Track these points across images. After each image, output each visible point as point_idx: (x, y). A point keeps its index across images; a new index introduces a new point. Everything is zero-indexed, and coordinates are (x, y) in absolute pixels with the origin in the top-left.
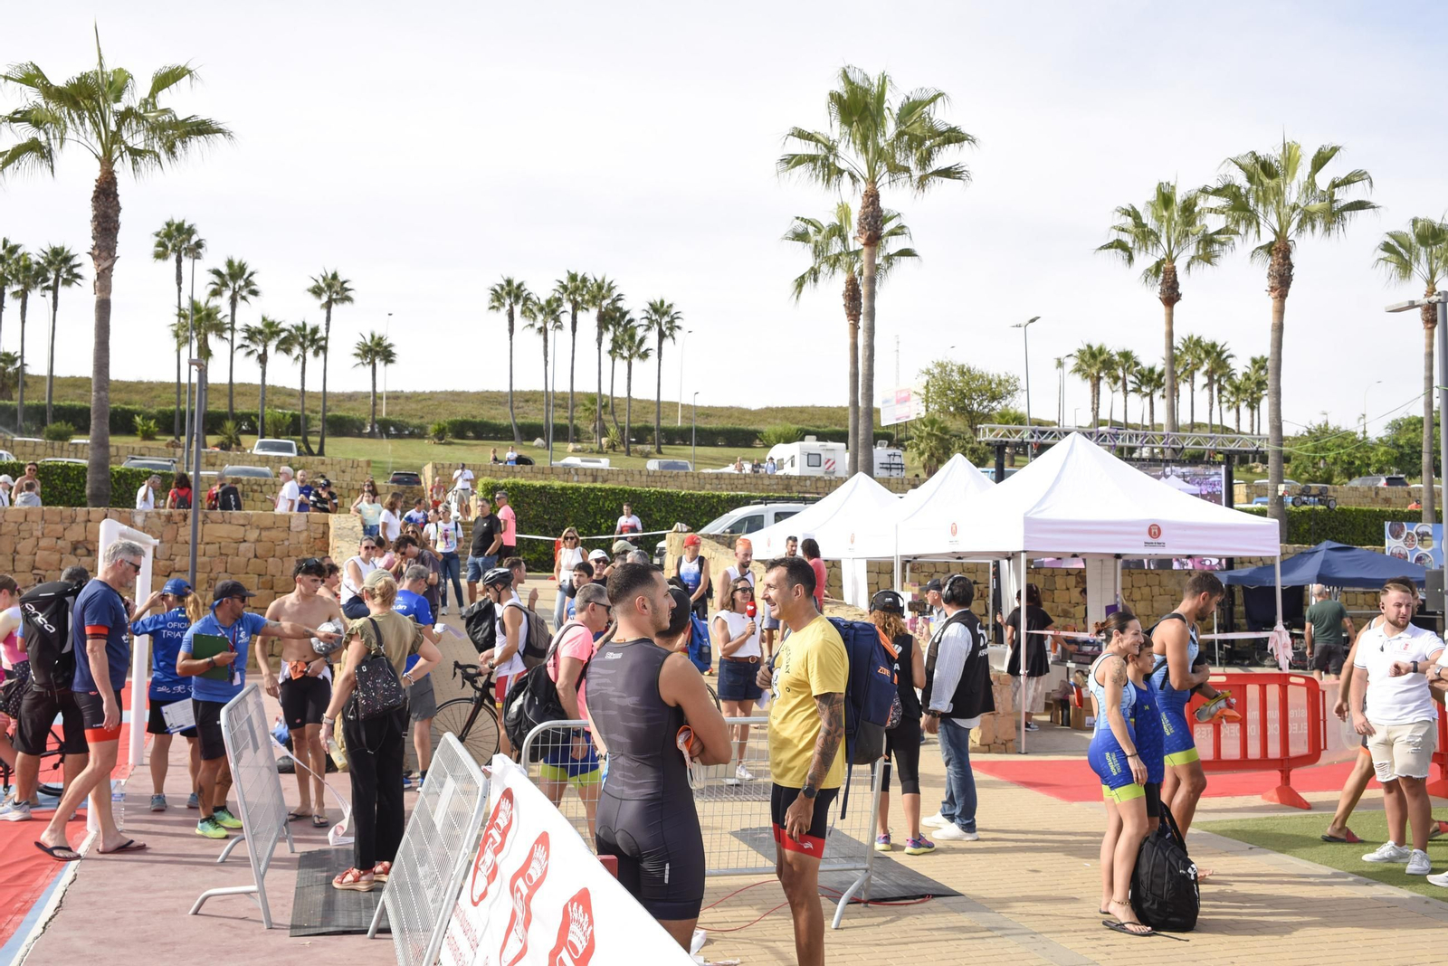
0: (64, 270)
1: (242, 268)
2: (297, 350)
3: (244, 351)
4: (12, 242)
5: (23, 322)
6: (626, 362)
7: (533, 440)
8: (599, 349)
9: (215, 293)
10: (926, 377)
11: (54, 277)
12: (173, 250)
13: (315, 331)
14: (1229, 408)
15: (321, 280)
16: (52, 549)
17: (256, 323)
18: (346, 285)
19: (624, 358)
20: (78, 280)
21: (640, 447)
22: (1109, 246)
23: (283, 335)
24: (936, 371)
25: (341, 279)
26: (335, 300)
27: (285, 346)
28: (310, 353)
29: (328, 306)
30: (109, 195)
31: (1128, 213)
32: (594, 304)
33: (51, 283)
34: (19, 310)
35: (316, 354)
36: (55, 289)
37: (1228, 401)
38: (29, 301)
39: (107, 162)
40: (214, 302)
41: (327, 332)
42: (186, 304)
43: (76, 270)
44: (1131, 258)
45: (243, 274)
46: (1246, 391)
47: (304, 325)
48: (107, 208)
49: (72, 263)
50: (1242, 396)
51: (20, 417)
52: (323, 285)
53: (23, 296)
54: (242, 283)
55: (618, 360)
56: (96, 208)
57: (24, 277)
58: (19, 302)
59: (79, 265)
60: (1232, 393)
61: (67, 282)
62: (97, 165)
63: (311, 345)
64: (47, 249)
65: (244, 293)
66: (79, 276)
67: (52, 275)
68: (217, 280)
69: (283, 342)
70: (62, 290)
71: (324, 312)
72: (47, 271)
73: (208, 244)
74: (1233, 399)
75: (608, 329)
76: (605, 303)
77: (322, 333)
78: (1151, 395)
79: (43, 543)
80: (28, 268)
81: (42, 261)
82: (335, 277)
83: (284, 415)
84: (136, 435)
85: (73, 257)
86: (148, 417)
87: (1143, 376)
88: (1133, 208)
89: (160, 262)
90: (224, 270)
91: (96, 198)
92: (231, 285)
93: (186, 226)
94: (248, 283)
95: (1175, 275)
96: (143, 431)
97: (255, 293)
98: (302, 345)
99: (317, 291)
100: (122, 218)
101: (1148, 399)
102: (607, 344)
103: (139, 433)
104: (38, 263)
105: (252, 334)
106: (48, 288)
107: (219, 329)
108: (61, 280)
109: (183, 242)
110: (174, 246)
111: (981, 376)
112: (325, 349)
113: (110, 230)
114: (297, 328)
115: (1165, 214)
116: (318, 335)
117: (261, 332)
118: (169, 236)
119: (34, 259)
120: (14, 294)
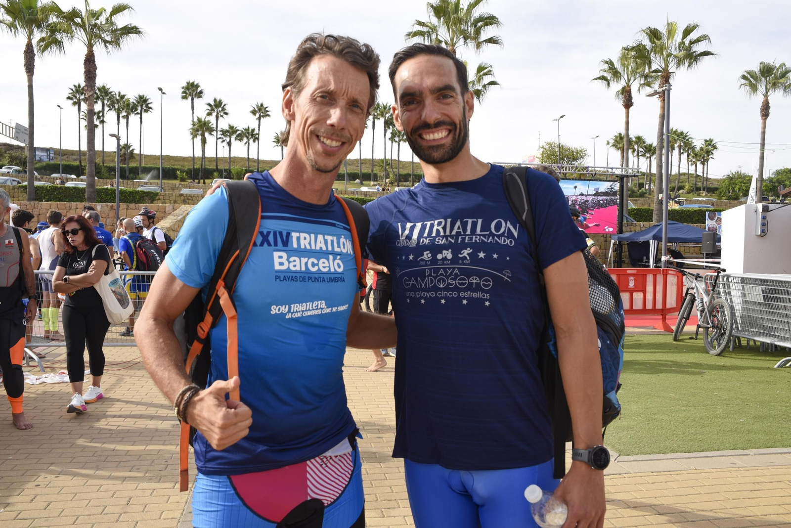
0: (144, 105)
1: (220, 102)
2: (245, 140)
3: (221, 140)
4: (122, 94)
5: (127, 129)
6: (397, 144)
7: (355, 180)
8: (385, 137)
9: (209, 114)
10: (542, 150)
12: (190, 95)
13: (253, 130)
14: (692, 164)
15: (256, 108)
17: (226, 128)
18: (267, 109)
19: (396, 141)
20: (151, 110)
21: (404, 183)
22: (599, 78)
23: (238, 132)
24: (547, 147)
25: (265, 106)
26: (263, 116)
27: (240, 137)
28: (251, 141)
29: (259, 119)
30: (91, 61)
31: (607, 62)
32: (382, 116)
33: (139, 111)
34: (125, 124)
35: (254, 141)
36: (141, 114)
37: (691, 161)
38: (129, 120)
39: (90, 46)
40: (208, 118)
41: (259, 131)
42: (196, 120)
43: (149, 105)
44: (609, 84)
45: (221, 105)
46: (701, 156)
47: (249, 127)
48: (90, 67)
49: (148, 102)
50: (698, 158)
51: (127, 172)
52: (257, 109)
53: (127, 117)
54: (220, 109)
55: (394, 143)
56: (85, 68)
57: (127, 109)
58: (125, 120)
59: (151, 103)
60: (693, 157)
61: (146, 111)
62: (86, 48)
63: (252, 137)
64: (137, 96)
65: (222, 114)
66: (151, 108)
67: (139, 108)
68: (210, 108)
69: (238, 136)
70: (144, 114)
71: (258, 121)
72: (137, 106)
73: (205, 92)
74: (694, 160)
75: (389, 128)
76: (387, 115)
77: (256, 132)
78: (650, 158)
80: (128, 105)
81: (135, 102)
82: (262, 105)
83: (242, 170)
84: (177, 180)
85: (148, 99)
86: (182, 171)
87: (646, 148)
88: (610, 60)
89: (184, 100)
90: (212, 103)
92: (216, 110)
93: (195, 84)
94: (223, 109)
95: (631, 93)
97: (226, 114)
98: (247, 137)
99: (254, 112)
100: (97, 72)
101: (648, 160)
102: (389, 135)
104: (133, 103)
105: (224, 132)
106: (137, 113)
107: (211, 131)
108: (143, 110)
109: (194, 91)
110: (190, 93)
111: (569, 149)
112: (258, 139)
113: (91, 77)
114: (245, 130)
115: (626, 63)
116: (255, 133)
117: (227, 131)
118: (187, 88)
119: (131, 101)
120: (123, 117)
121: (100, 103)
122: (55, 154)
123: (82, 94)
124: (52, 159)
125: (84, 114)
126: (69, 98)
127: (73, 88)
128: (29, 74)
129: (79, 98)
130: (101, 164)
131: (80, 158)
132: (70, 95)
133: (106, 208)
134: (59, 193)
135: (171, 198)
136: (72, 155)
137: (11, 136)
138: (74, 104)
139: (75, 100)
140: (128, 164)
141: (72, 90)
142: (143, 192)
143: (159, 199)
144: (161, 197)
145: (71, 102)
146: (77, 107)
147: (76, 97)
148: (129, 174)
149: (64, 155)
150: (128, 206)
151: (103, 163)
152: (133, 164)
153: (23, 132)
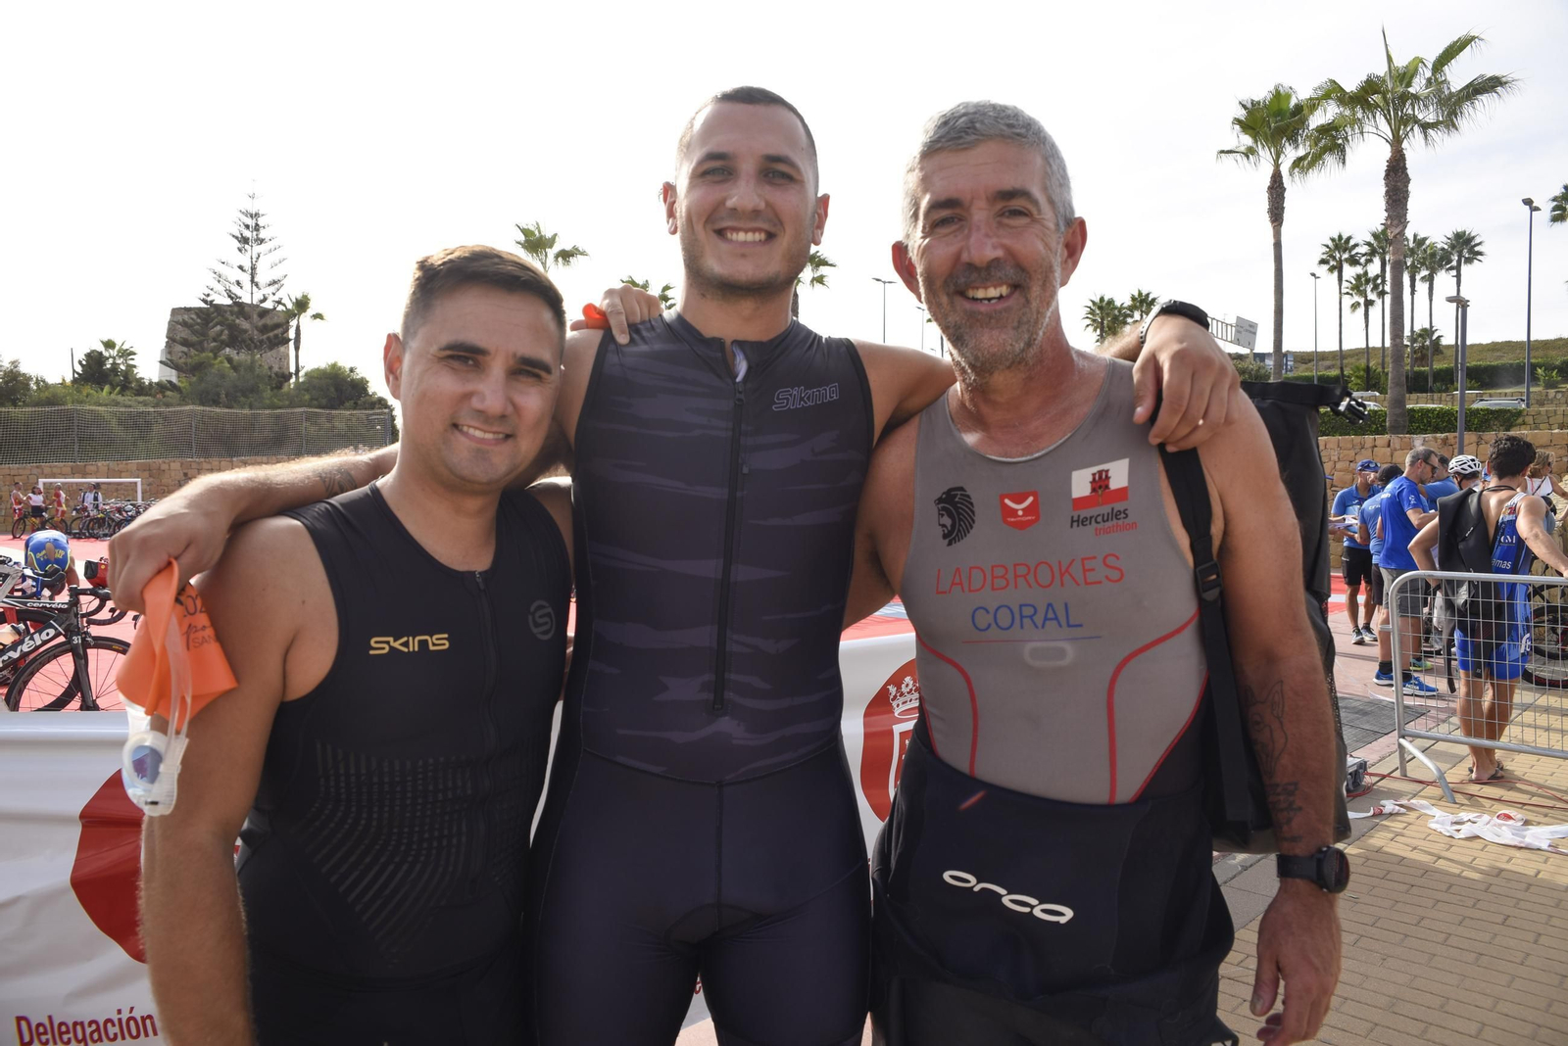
0: (1465, 251)
4: (1421, 235)
5: (1431, 300)
11: (1457, 258)
16: (1346, 470)
20: (1479, 257)
30: (1398, 170)
33: (1454, 263)
34: (1427, 291)
36: (1458, 268)
38: (1435, 281)
39: (1396, 143)
43: (1476, 249)
48: (1397, 182)
49: (1473, 243)
51: (1430, 380)
53: (1430, 279)
56: (1387, 185)
57: (1430, 263)
58: (1427, 285)
59: (1480, 244)
61: (1469, 261)
62: (1388, 148)
64: (1451, 236)
66: (1481, 254)
70: (1464, 268)
72: (1451, 253)
79: (1338, 466)
80: (1433, 255)
81: (1446, 247)
84: (1543, 384)
85: (1474, 237)
86: (1549, 368)
91: (1387, 176)
96: (1544, 381)
100: (1411, 187)
103: (1541, 383)
104: (1443, 249)
106: (1451, 268)
108: (1463, 259)
113: (1399, 200)
119: (1439, 246)
120: (1423, 279)
121: (1377, 261)
122: (1295, 361)
123: (1344, 251)
124: (1291, 371)
125: (1349, 285)
126: (1323, 262)
127: (1330, 244)
128: (1275, 224)
129: (1340, 258)
130: (1380, 370)
131: (1342, 364)
132: (1324, 257)
133: (1433, 443)
134: (1323, 422)
135: (1551, 420)
136: (1323, 360)
137: (1229, 339)
138: (1331, 270)
139: (1332, 263)
140: (1432, 365)
141: (1327, 246)
142: (1489, 412)
143: (1524, 423)
144: (1529, 420)
145: (1326, 267)
146: (1336, 273)
147: (1334, 258)
148: (1434, 382)
149: (1310, 361)
150: (1480, 438)
151: (1383, 368)
152: (1439, 365)
153: (1247, 331)
